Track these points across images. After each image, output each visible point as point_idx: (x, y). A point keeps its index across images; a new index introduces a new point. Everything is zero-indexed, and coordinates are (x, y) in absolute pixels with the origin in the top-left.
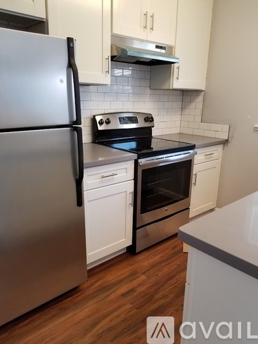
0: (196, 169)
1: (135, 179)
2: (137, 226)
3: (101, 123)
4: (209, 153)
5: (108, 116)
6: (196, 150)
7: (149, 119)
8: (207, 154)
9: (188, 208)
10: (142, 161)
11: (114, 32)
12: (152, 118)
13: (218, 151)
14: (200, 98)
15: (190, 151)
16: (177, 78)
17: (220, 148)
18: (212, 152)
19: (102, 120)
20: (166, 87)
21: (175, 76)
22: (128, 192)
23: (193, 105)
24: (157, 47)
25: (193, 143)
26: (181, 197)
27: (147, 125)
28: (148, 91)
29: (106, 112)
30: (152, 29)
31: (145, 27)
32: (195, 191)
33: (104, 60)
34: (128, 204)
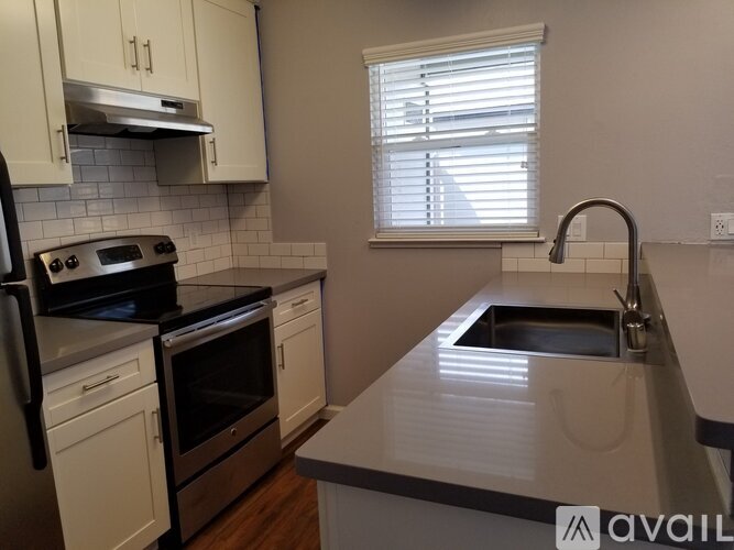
0: (279, 335)
1: (160, 379)
2: (178, 483)
3: (56, 268)
4: (299, 300)
5: (71, 252)
6: (273, 298)
7: (165, 246)
8: (295, 302)
9: (276, 419)
10: (169, 339)
11: (69, 76)
12: (171, 244)
13: (312, 294)
14: (263, 198)
15: (261, 302)
16: (215, 162)
17: (316, 287)
18: (303, 298)
19: (56, 261)
20: (193, 180)
21: (209, 158)
22: (148, 413)
23: (251, 211)
24: (165, 104)
25: (264, 284)
26: (259, 399)
27: (162, 259)
28: (155, 190)
29: (64, 243)
30: (150, 69)
31: (136, 66)
32: (284, 381)
33: (53, 135)
34: (150, 438)
